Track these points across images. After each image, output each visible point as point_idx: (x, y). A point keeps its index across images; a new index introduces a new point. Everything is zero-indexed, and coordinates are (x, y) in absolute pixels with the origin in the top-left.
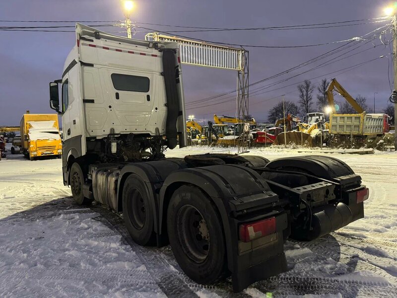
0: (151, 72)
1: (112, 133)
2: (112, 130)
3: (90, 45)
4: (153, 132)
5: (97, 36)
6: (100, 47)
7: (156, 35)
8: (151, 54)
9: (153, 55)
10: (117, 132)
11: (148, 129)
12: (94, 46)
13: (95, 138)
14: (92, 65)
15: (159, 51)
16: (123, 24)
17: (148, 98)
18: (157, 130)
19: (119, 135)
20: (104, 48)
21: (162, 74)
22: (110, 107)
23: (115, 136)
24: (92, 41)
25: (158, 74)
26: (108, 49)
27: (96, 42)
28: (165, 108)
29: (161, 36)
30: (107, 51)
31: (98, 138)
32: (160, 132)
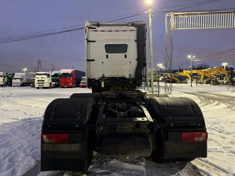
0: (129, 40)
1: (103, 77)
2: (103, 75)
3: (94, 31)
4: (127, 76)
5: (98, 25)
6: (100, 31)
7: (172, 14)
8: (130, 30)
9: (131, 31)
10: (106, 76)
11: (124, 74)
12: (97, 31)
13: (94, 79)
14: (95, 41)
15: (135, 27)
16: (146, 12)
17: (126, 56)
18: (130, 75)
19: (107, 78)
20: (102, 31)
21: (136, 41)
22: (103, 63)
23: (105, 78)
24: (96, 28)
25: (134, 41)
26: (104, 31)
27: (98, 28)
28: (136, 62)
29: (175, 14)
30: (103, 32)
31: (96, 79)
32: (132, 76)
